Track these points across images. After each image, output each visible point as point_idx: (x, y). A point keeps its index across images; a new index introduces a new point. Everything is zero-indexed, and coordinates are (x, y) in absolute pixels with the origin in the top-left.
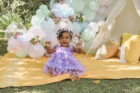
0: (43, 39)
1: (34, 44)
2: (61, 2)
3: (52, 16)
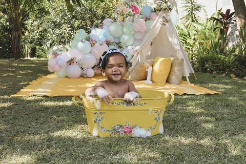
0: (80, 60)
1: (70, 64)
2: (99, 28)
3: (88, 39)
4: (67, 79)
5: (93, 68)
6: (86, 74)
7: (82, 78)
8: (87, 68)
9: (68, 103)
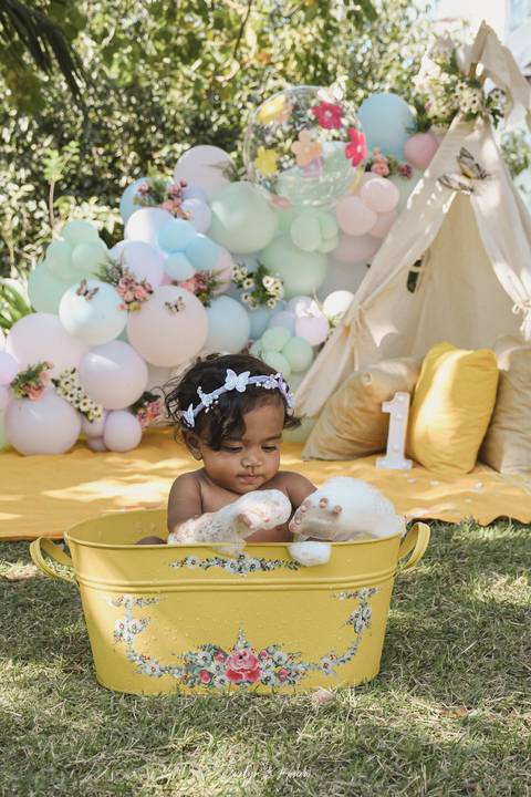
0: (73, 372)
1: (26, 396)
2: (167, 203)
3: (114, 275)
4: (11, 459)
5: (135, 408)
6: (101, 437)
7: (85, 451)
8: (109, 412)
9: (18, 570)
